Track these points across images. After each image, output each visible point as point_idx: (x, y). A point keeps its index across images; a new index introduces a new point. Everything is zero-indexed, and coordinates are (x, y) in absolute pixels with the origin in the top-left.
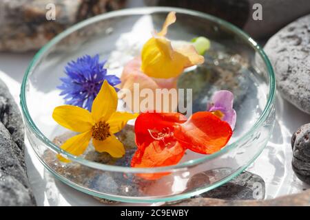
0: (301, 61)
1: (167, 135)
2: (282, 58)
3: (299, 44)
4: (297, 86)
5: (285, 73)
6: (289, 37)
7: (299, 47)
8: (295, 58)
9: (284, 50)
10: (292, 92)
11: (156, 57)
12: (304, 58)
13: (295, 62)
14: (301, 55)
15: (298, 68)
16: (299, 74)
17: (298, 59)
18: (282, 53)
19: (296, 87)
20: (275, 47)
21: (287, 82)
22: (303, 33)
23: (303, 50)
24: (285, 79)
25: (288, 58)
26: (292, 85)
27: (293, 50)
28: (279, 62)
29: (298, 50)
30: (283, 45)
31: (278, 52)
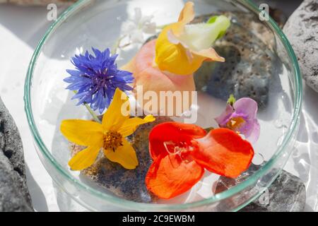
1: (185, 150)
6: (313, 18)
9: (311, 39)
11: (172, 56)
20: (300, 35)
30: (308, 32)
31: (305, 42)
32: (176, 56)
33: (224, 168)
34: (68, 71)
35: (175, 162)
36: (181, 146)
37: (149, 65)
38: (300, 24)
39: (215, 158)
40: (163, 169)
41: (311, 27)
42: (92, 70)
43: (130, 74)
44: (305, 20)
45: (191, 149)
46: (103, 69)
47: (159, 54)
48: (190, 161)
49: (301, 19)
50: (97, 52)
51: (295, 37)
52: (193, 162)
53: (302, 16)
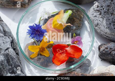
0: (101, 22)
2: (95, 19)
3: (100, 14)
4: (100, 30)
5: (96, 25)
7: (101, 16)
8: (99, 20)
9: (96, 16)
10: (98, 31)
12: (102, 21)
13: (99, 22)
14: (101, 19)
15: (101, 24)
16: (101, 26)
17: (101, 21)
20: (93, 15)
21: (97, 28)
22: (102, 10)
23: (102, 17)
24: (96, 26)
25: (97, 20)
27: (99, 17)
29: (100, 17)
30: (95, 14)
31: (94, 17)
32: (59, 25)
33: (74, 55)
34: (28, 30)
35: (60, 55)
36: (62, 50)
37: (51, 27)
38: (93, 12)
39: (72, 53)
40: (57, 57)
41: (96, 13)
42: (35, 29)
43: (46, 30)
44: (95, 10)
45: (64, 51)
46: (38, 29)
47: (54, 25)
48: (64, 54)
49: (93, 10)
50: (36, 25)
51: (91, 15)
52: (65, 55)
53: (94, 9)
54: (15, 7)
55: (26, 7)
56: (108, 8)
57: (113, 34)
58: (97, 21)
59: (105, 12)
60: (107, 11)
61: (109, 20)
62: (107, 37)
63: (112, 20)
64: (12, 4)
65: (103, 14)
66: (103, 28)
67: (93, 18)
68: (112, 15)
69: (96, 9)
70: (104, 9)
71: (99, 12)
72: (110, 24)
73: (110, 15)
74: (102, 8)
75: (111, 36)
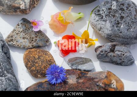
0: (104, 25)
2: (98, 24)
3: (102, 18)
5: (100, 29)
6: (98, 14)
7: (103, 20)
8: (102, 24)
9: (98, 21)
10: (103, 35)
14: (104, 23)
15: (104, 28)
16: (104, 30)
18: (97, 22)
19: (104, 34)
20: (95, 19)
21: (100, 32)
22: (103, 13)
23: (104, 21)
24: (99, 31)
26: (102, 33)
28: (97, 25)
30: (97, 19)
38: (95, 16)
41: (98, 17)
44: (96, 15)
51: (93, 20)
54: (17, 13)
55: (27, 13)
56: (109, 11)
57: (118, 35)
58: (99, 25)
59: (107, 15)
60: (108, 14)
61: (112, 22)
62: (112, 39)
63: (115, 22)
64: (13, 10)
65: (104, 17)
66: (107, 31)
67: (96, 23)
68: (114, 17)
69: (97, 13)
70: (106, 12)
71: (100, 16)
72: (113, 26)
73: (112, 18)
74: (103, 12)
75: (115, 38)
